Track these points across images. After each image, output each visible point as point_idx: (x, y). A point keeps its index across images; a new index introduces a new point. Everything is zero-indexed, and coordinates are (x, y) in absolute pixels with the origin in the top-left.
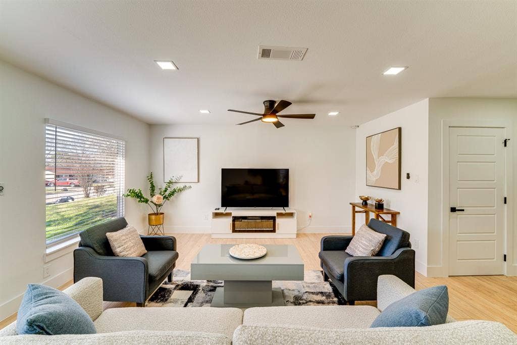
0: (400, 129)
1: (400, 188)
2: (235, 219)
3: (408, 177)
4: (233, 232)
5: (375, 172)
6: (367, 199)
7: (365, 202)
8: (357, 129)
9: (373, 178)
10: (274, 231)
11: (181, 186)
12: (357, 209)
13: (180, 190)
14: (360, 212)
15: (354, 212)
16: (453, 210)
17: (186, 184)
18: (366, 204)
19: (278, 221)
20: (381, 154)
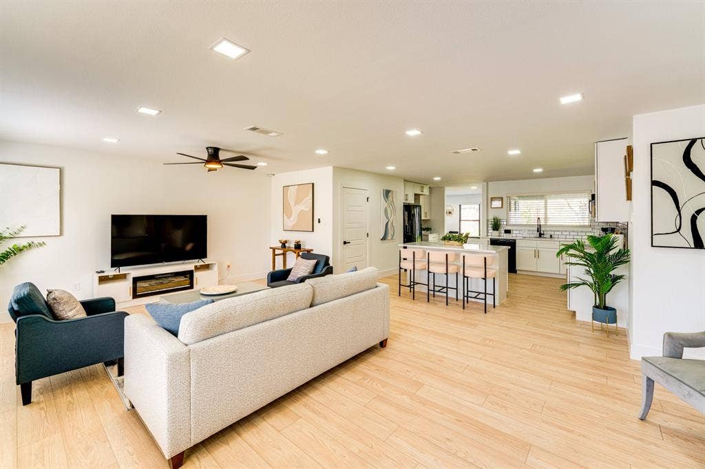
0: (313, 184)
1: (313, 231)
2: (136, 280)
3: (319, 222)
4: (133, 298)
5: (292, 218)
6: (286, 242)
7: (284, 245)
8: (273, 177)
9: (290, 223)
10: (191, 287)
11: (22, 243)
12: (277, 252)
13: (19, 250)
14: (279, 255)
15: (274, 255)
16: (345, 243)
17: (32, 239)
18: (285, 247)
19: (196, 274)
20: (297, 203)
